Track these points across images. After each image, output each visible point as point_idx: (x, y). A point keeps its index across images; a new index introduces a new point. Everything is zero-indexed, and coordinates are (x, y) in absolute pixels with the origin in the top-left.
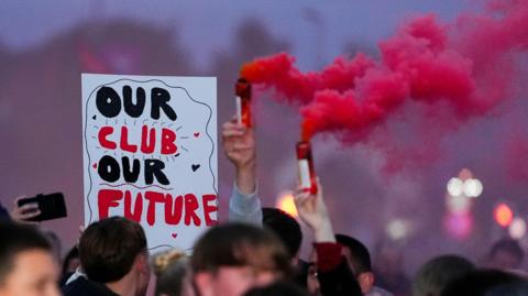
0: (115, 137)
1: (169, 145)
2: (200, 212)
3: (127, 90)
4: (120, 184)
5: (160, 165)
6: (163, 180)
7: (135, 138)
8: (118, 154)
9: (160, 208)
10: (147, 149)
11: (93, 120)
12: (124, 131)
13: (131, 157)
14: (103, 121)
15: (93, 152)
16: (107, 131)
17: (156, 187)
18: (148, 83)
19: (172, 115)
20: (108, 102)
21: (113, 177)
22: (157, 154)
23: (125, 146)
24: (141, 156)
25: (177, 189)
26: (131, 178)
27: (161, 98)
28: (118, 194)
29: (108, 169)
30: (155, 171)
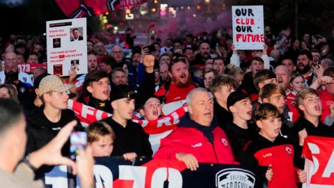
0: (240, 21)
1: (252, 23)
2: (260, 39)
3: (242, 10)
4: (241, 33)
5: (250, 27)
6: (251, 31)
7: (244, 21)
8: (240, 25)
9: (251, 38)
10: (247, 24)
11: (234, 17)
12: (242, 20)
13: (244, 26)
14: (237, 17)
15: (235, 25)
16: (238, 20)
17: (250, 33)
18: (247, 7)
19: (253, 15)
20: (238, 13)
21: (239, 31)
22: (250, 25)
23: (242, 23)
24: (246, 26)
25: (254, 33)
26: (244, 31)
27: (250, 11)
28: (241, 35)
29: (238, 29)
30: (249, 29)
